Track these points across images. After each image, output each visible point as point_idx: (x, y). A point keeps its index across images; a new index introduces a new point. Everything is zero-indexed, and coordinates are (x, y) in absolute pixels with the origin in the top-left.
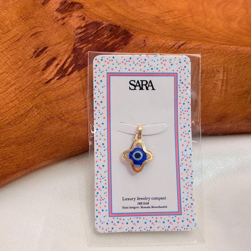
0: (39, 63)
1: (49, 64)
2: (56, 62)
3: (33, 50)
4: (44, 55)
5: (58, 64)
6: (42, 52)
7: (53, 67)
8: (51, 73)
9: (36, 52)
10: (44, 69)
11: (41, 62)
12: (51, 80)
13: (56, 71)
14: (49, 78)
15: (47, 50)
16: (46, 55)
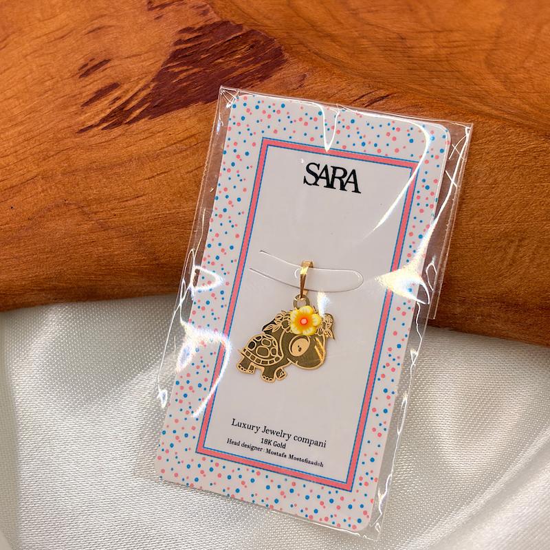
0: (84, 89)
1: (100, 94)
2: (116, 93)
3: (82, 62)
4: (98, 75)
5: (118, 98)
6: (96, 67)
7: (106, 102)
8: (97, 114)
9: (85, 65)
10: (86, 104)
11: (88, 87)
12: (91, 127)
13: (108, 111)
14: (89, 124)
15: (109, 65)
16: (102, 74)
